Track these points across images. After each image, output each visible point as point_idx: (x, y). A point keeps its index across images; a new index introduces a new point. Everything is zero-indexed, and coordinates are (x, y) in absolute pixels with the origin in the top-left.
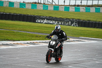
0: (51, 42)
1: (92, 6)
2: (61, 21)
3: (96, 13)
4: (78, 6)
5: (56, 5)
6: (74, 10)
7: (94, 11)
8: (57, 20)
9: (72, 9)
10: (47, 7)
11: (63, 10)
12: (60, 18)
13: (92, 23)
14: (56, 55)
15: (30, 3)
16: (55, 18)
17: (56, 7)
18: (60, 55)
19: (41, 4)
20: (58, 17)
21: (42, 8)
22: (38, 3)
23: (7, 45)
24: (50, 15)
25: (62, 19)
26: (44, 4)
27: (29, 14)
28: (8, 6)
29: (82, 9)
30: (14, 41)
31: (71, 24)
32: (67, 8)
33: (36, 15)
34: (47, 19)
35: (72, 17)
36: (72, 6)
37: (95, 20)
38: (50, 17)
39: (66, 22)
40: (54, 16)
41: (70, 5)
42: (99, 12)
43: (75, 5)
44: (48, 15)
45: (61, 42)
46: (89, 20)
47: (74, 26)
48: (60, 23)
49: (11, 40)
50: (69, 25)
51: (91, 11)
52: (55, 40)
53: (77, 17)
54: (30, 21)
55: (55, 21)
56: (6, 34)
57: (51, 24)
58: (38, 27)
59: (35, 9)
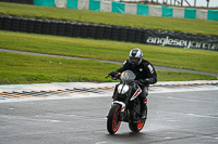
2: (199, 40)
5: (190, 7)
8: (192, 40)
10: (171, 10)
11: (206, 17)
12: (198, 35)
14: (131, 116)
15: (135, 2)
16: (188, 34)
17: (191, 12)
18: (141, 116)
20: (195, 31)
21: (160, 14)
22: (153, 3)
23: (85, 90)
24: (177, 29)
25: (203, 36)
26: (165, 4)
27: (132, 26)
28: (87, 7)
30: (99, 82)
32: (213, 13)
33: (147, 27)
34: (171, 37)
38: (176, 32)
40: (185, 30)
45: (142, 88)
49: (93, 81)
55: (188, 40)
56: (83, 68)
58: (151, 52)
59: (145, 15)
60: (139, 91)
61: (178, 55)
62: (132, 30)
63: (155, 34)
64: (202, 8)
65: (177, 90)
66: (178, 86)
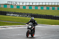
0: (29, 26)
1: (39, 6)
2: (21, 14)
3: (41, 10)
4: (31, 6)
5: (18, 5)
6: (28, 8)
7: (40, 9)
9: (27, 8)
10: (13, 6)
11: (22, 8)
12: (20, 13)
13: (39, 15)
14: (32, 33)
15: (3, 4)
16: (18, 13)
19: (9, 4)
20: (20, 12)
21: (10, 7)
22: (8, 4)
24: (15, 11)
26: (11, 4)
29: (33, 8)
31: (27, 16)
32: (24, 7)
33: (7, 11)
34: (13, 13)
35: (28, 12)
36: (27, 6)
37: (40, 14)
38: (14, 12)
39: (24, 15)
40: (17, 11)
41: (26, 5)
42: (43, 9)
43: (29, 5)
44: (13, 11)
46: (37, 14)
47: (28, 17)
48: (20, 16)
50: (25, 17)
51: (38, 9)
52: (31, 25)
53: (30, 12)
54: (3, 15)
55: (18, 14)
57: (15, 16)
58: (8, 18)
59: (6, 8)
60: (33, 27)
61: (15, 18)
62: (3, 12)
63: (9, 13)
64: (21, 5)
65: (15, 28)
66: (15, 27)
